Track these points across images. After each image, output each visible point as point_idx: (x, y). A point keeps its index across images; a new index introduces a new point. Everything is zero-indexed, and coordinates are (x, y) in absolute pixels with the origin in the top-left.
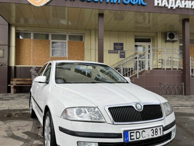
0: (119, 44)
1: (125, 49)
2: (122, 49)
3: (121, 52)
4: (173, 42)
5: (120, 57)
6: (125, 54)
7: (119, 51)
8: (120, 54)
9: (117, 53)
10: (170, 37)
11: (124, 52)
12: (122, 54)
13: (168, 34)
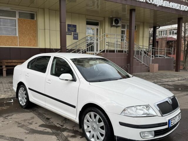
0: (72, 25)
1: (77, 31)
2: (75, 30)
3: (74, 34)
4: (117, 27)
5: (74, 39)
6: (78, 36)
7: (72, 33)
8: (74, 36)
9: (71, 35)
10: (115, 23)
11: (77, 34)
12: (75, 36)
13: (114, 19)
